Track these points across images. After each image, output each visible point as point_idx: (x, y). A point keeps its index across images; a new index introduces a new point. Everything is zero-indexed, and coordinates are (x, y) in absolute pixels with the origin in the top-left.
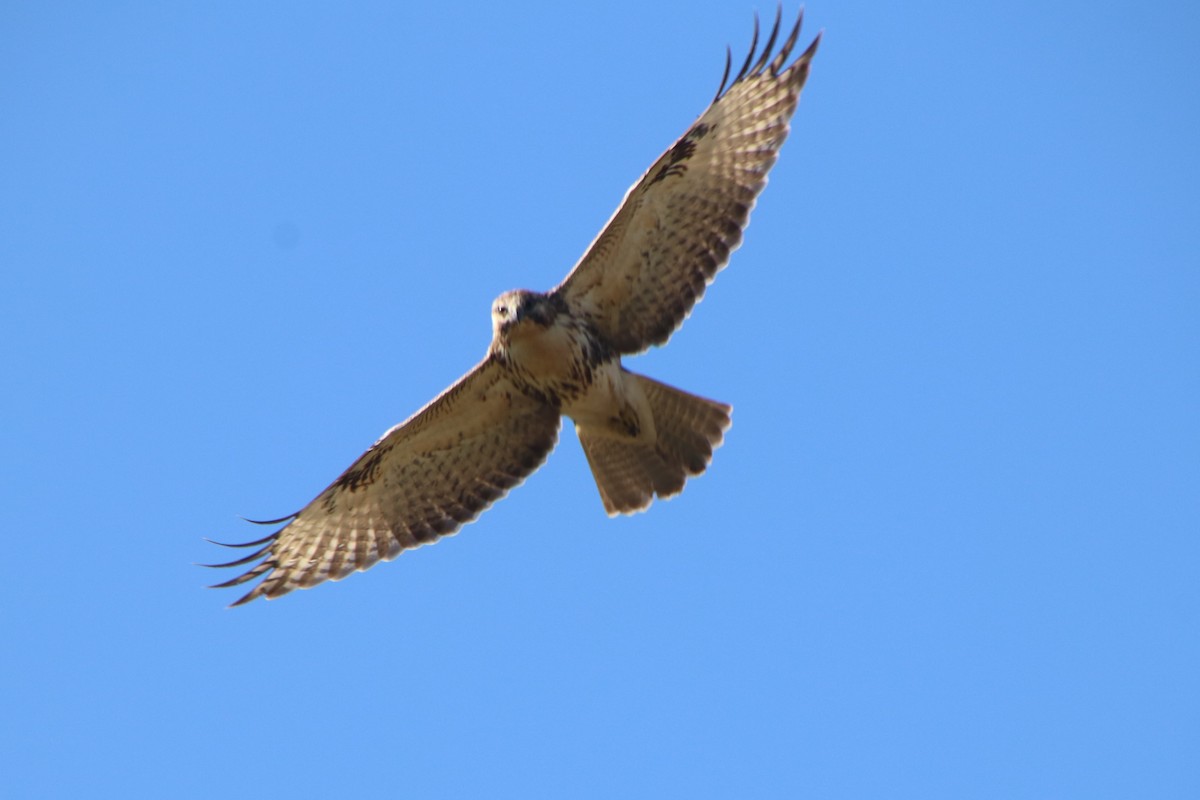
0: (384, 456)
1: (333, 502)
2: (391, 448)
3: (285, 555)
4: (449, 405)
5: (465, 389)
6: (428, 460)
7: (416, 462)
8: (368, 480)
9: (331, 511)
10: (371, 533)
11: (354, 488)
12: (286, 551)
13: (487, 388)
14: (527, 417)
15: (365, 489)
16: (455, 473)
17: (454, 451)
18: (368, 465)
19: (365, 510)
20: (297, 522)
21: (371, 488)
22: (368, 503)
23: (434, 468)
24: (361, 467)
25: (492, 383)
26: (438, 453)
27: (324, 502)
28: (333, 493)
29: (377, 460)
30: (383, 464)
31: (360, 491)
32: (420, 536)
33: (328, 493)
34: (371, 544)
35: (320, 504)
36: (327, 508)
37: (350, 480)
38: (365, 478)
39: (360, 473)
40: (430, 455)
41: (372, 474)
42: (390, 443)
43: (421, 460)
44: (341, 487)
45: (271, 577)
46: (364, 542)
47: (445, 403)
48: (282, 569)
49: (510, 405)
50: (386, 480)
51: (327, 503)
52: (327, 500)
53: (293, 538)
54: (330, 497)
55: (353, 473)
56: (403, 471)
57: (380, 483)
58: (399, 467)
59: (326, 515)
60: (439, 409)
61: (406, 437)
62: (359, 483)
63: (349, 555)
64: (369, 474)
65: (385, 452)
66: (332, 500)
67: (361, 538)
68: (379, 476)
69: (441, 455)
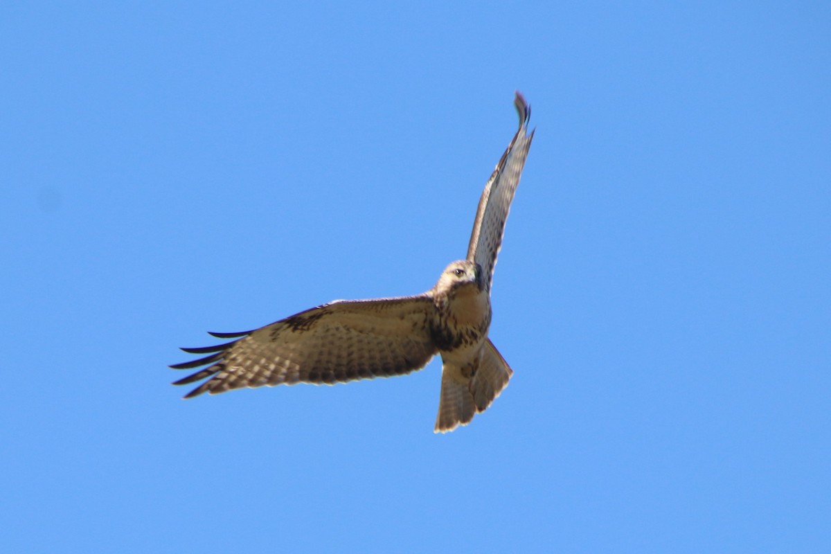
0: (325, 316)
1: (279, 334)
2: (331, 313)
3: (232, 362)
4: (382, 308)
5: (399, 305)
6: (345, 331)
7: (337, 329)
8: (306, 328)
9: (274, 340)
10: (287, 363)
11: (294, 330)
12: (234, 359)
13: (409, 313)
14: (417, 343)
15: (301, 333)
16: (354, 349)
17: (363, 336)
18: (311, 317)
19: (292, 346)
20: (249, 338)
21: (305, 333)
22: (297, 342)
23: (345, 337)
24: (307, 316)
25: (414, 312)
26: (352, 330)
27: (272, 332)
28: (281, 327)
29: (319, 316)
30: (320, 321)
31: (297, 332)
32: (313, 377)
33: (277, 326)
34: (284, 370)
35: (268, 332)
36: (273, 337)
37: (295, 322)
38: (305, 325)
39: (304, 320)
40: (348, 329)
41: (311, 324)
42: (333, 310)
43: (342, 329)
44: (287, 325)
45: (219, 377)
46: (280, 367)
47: (380, 306)
48: (227, 372)
49: (413, 331)
50: (316, 332)
51: (274, 333)
52: (275, 330)
53: (241, 350)
54: (277, 329)
55: (300, 318)
56: (328, 330)
57: (311, 332)
58: (328, 326)
59: (270, 341)
60: (374, 307)
61: (345, 311)
62: (300, 327)
63: (267, 373)
64: (308, 324)
65: (326, 313)
66: (278, 332)
67: (281, 364)
68: (314, 327)
69: (354, 333)
